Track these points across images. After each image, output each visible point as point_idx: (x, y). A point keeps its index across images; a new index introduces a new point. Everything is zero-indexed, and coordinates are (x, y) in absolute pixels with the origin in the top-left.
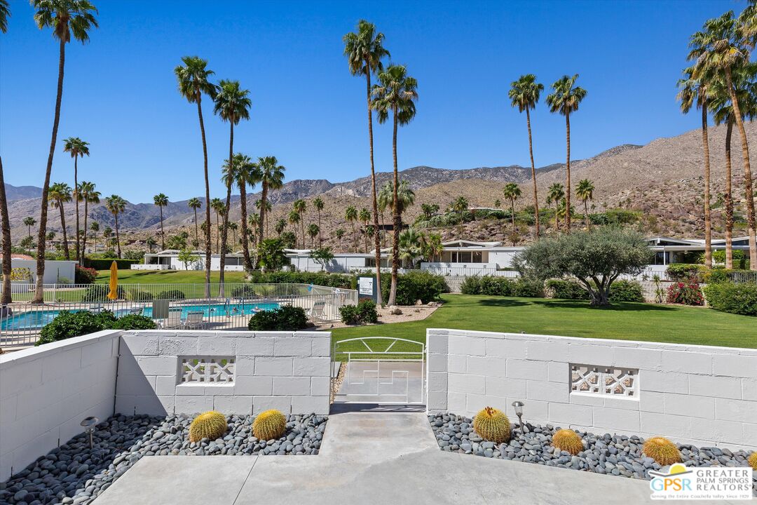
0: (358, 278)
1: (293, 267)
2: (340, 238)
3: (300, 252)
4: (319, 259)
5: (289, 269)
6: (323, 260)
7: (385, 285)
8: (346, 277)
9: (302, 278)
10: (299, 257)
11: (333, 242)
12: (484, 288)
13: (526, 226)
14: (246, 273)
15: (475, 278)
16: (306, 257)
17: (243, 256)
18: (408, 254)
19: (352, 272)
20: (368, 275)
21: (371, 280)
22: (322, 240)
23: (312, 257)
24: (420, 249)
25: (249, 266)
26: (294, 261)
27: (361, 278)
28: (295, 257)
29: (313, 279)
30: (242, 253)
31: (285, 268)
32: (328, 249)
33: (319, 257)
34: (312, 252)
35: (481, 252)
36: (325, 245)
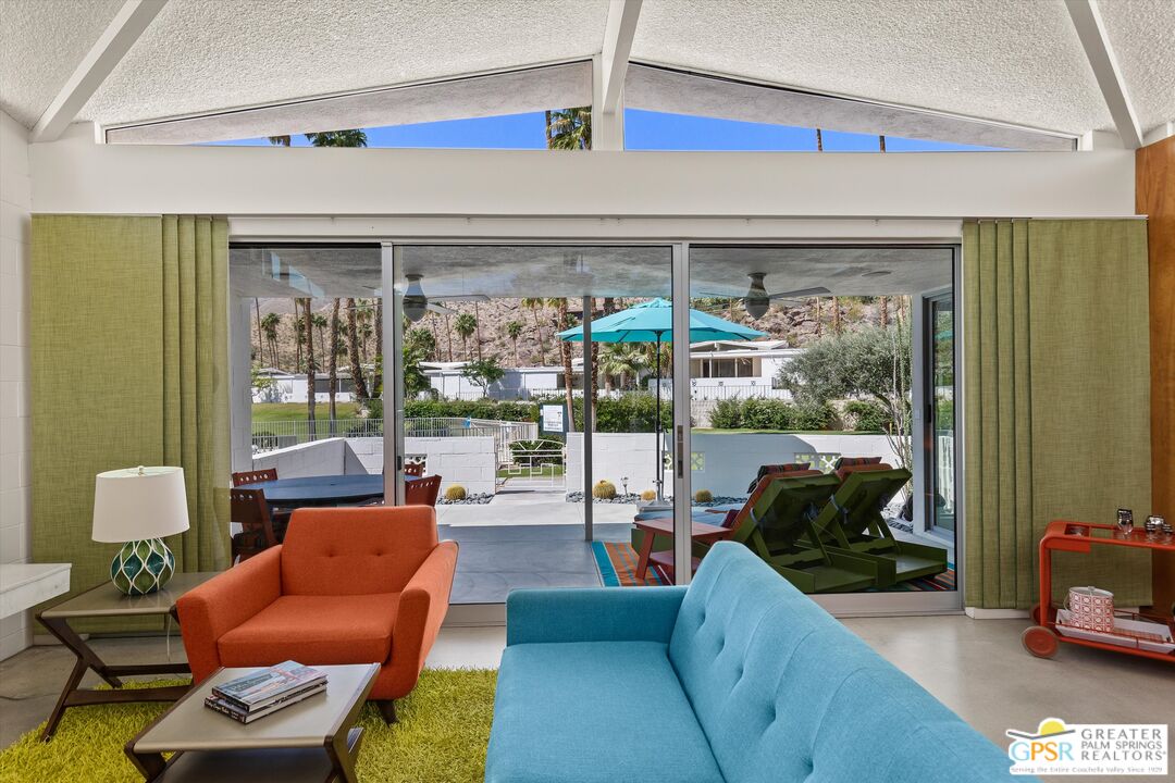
0: (540, 407)
1: (434, 392)
2: (515, 337)
3: (446, 366)
4: (478, 378)
5: (429, 396)
6: (485, 380)
7: (582, 414)
8: (524, 407)
9: (452, 410)
10: (444, 376)
11: (503, 345)
12: (746, 418)
13: (859, 306)
14: (357, 405)
15: (733, 402)
16: (456, 375)
17: (349, 376)
18: (626, 366)
19: (533, 399)
20: (557, 402)
21: (560, 408)
22: (481, 342)
23: (466, 374)
24: (646, 356)
25: (362, 393)
26: (435, 383)
27: (544, 406)
28: (437, 375)
29: (469, 410)
30: (348, 371)
31: (422, 395)
32: (493, 360)
33: (478, 374)
34: (466, 367)
35: (750, 359)
36: (488, 351)
